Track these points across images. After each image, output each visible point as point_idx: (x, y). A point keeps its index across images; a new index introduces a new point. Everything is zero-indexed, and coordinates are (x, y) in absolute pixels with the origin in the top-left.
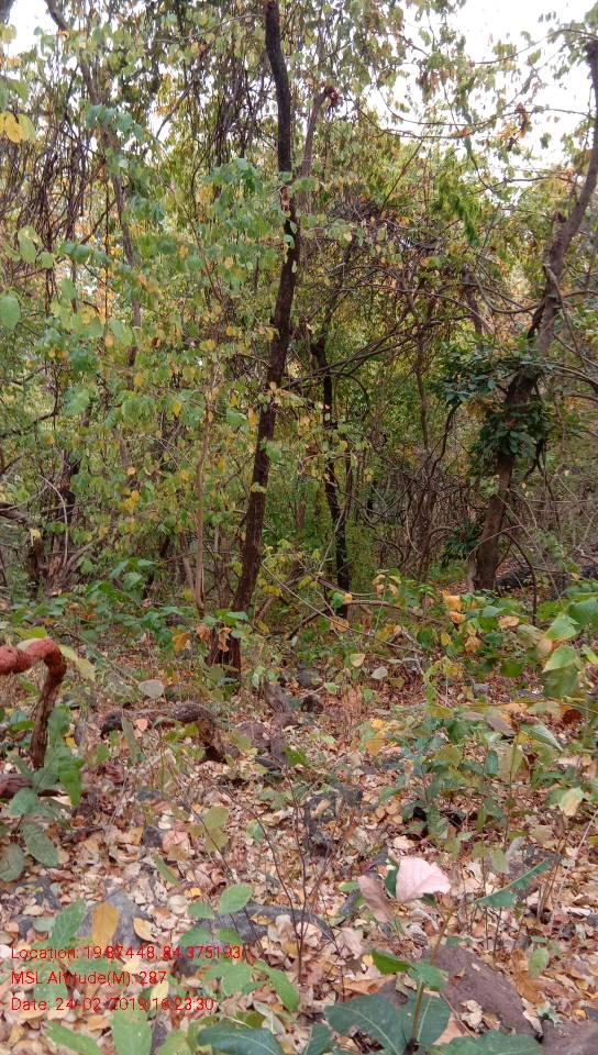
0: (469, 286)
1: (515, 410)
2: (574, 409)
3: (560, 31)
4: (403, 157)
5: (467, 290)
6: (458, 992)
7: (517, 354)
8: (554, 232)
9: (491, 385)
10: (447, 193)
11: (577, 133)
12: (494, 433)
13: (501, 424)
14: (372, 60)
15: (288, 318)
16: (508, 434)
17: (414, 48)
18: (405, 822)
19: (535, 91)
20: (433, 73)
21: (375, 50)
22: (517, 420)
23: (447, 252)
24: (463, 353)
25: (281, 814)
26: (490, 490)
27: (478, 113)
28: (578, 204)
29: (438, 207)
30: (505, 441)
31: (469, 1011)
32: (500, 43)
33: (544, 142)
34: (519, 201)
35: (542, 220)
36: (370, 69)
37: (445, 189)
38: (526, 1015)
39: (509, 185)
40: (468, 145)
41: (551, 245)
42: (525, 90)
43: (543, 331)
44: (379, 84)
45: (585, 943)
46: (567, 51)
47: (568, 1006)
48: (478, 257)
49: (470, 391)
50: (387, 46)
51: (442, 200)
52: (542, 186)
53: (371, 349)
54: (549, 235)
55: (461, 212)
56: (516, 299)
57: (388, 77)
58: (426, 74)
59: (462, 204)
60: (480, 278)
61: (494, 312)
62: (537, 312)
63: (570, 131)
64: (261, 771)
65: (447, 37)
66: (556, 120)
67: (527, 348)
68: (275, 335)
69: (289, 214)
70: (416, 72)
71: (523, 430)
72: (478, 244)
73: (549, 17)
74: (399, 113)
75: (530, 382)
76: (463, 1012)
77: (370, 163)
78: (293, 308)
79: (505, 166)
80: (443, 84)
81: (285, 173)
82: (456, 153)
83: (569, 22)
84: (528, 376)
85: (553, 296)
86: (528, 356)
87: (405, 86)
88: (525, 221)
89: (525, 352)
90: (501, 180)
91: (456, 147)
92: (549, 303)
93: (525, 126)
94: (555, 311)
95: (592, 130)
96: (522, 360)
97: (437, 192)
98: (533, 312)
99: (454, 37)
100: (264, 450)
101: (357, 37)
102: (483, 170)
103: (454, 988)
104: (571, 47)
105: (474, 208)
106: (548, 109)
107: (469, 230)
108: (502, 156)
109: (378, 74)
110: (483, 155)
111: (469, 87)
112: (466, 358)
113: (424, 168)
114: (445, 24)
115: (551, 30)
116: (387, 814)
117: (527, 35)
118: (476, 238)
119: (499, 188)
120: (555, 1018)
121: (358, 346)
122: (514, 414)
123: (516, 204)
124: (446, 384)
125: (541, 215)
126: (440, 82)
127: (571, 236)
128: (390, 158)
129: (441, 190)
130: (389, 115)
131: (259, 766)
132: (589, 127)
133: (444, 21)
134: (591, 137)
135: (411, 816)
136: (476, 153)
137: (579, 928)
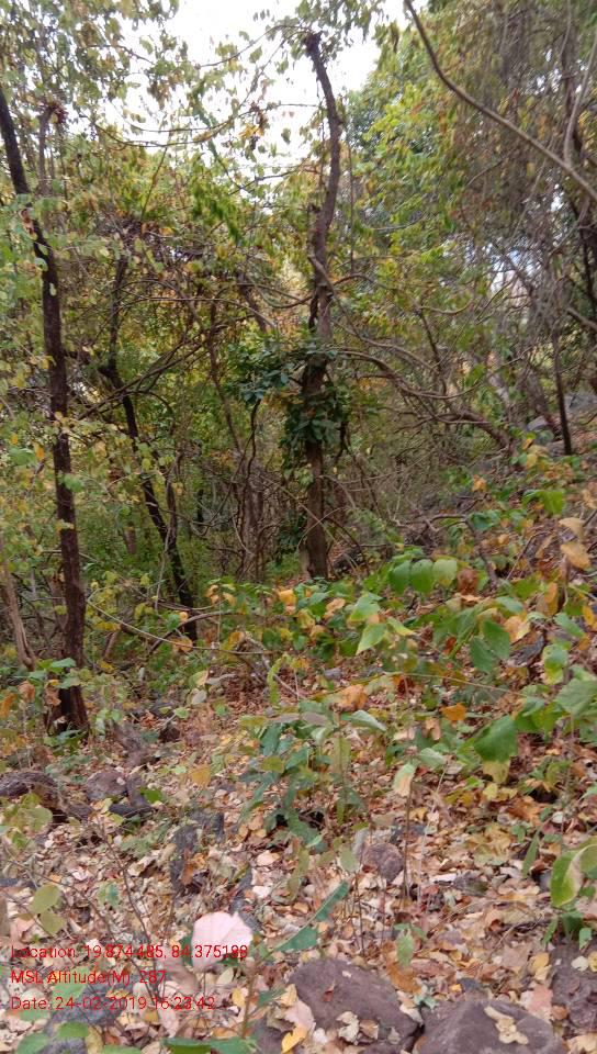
0: (245, 286)
1: (311, 399)
2: (371, 390)
3: (276, 28)
4: (150, 167)
5: (244, 290)
6: (331, 1008)
7: (301, 345)
8: (312, 223)
9: (284, 378)
10: (203, 197)
11: (314, 125)
12: (297, 425)
13: (302, 415)
14: (98, 75)
15: (60, 344)
16: (311, 423)
17: (138, 57)
18: (270, 835)
19: (264, 89)
20: (161, 81)
21: (99, 64)
22: (316, 408)
23: (216, 255)
24: (251, 352)
25: (145, 861)
26: (305, 480)
27: (215, 115)
28: (328, 193)
29: (197, 213)
30: (309, 429)
31: (346, 1025)
32: (221, 44)
33: (286, 136)
34: (274, 198)
35: (299, 213)
36: (99, 84)
37: (199, 193)
38: (404, 1009)
39: (260, 183)
40: (212, 148)
41: (311, 236)
42: (253, 89)
43: (321, 320)
44: (111, 96)
45: (455, 908)
46: (287, 47)
47: (443, 985)
48: (248, 257)
49: (266, 388)
50: (111, 60)
51: (199, 205)
52: (291, 180)
53: (164, 362)
54: (308, 226)
55: (220, 214)
56: (293, 294)
57: (118, 89)
58: (155, 83)
59: (219, 206)
60: (253, 277)
61: (275, 309)
62: (312, 302)
63: (306, 123)
64: (118, 820)
65: (168, 45)
66: (291, 114)
67: (310, 338)
68: (50, 362)
69: (35, 236)
70: (146, 82)
71: (323, 417)
72: (244, 244)
73: (263, 15)
74: (136, 124)
75: (321, 370)
76: (340, 1027)
77: (119, 177)
78: (64, 333)
79: (253, 164)
80: (174, 89)
81: (23, 196)
82: (202, 157)
83: (283, 18)
84: (318, 364)
85: (324, 284)
86: (312, 345)
87: (138, 97)
88: (284, 216)
89: (309, 342)
90: (252, 179)
91: (201, 151)
92: (321, 292)
93: (263, 123)
94: (329, 299)
95: (326, 120)
96: (307, 350)
97: (192, 197)
98: (309, 302)
99: (175, 44)
100: (64, 485)
101: (79, 52)
102: (233, 172)
103: (327, 1005)
104: (291, 43)
105: (232, 208)
106: (280, 104)
107: (233, 231)
108: (249, 155)
109: (107, 87)
110: (229, 157)
111: (201, 90)
112: (255, 357)
113: (174, 176)
114: (164, 31)
115: (268, 27)
116: (250, 832)
117: (244, 35)
118: (241, 238)
119: (253, 187)
120: (431, 1003)
121: (151, 361)
122: (312, 403)
123: (271, 201)
124: (242, 385)
125: (298, 208)
126: (170, 89)
127: (328, 224)
128: (138, 170)
129: (196, 195)
130: (128, 127)
131: (115, 816)
132: (322, 118)
133: (162, 28)
134: (326, 126)
135: (274, 826)
136: (223, 156)
137: (448, 895)
